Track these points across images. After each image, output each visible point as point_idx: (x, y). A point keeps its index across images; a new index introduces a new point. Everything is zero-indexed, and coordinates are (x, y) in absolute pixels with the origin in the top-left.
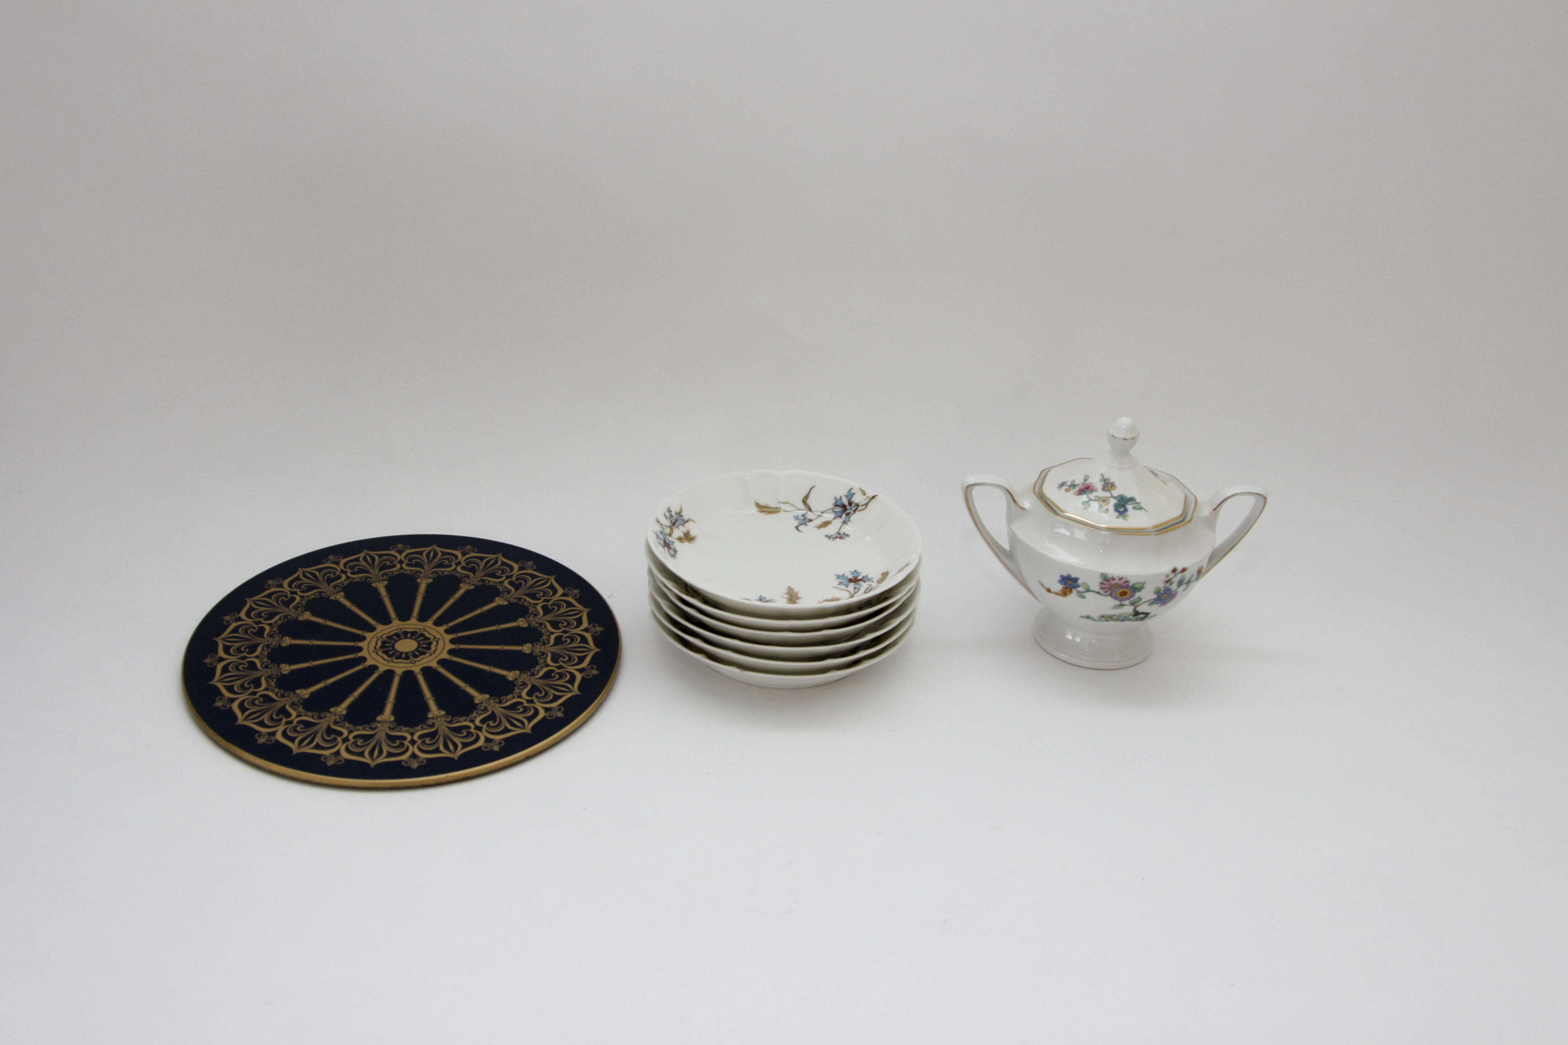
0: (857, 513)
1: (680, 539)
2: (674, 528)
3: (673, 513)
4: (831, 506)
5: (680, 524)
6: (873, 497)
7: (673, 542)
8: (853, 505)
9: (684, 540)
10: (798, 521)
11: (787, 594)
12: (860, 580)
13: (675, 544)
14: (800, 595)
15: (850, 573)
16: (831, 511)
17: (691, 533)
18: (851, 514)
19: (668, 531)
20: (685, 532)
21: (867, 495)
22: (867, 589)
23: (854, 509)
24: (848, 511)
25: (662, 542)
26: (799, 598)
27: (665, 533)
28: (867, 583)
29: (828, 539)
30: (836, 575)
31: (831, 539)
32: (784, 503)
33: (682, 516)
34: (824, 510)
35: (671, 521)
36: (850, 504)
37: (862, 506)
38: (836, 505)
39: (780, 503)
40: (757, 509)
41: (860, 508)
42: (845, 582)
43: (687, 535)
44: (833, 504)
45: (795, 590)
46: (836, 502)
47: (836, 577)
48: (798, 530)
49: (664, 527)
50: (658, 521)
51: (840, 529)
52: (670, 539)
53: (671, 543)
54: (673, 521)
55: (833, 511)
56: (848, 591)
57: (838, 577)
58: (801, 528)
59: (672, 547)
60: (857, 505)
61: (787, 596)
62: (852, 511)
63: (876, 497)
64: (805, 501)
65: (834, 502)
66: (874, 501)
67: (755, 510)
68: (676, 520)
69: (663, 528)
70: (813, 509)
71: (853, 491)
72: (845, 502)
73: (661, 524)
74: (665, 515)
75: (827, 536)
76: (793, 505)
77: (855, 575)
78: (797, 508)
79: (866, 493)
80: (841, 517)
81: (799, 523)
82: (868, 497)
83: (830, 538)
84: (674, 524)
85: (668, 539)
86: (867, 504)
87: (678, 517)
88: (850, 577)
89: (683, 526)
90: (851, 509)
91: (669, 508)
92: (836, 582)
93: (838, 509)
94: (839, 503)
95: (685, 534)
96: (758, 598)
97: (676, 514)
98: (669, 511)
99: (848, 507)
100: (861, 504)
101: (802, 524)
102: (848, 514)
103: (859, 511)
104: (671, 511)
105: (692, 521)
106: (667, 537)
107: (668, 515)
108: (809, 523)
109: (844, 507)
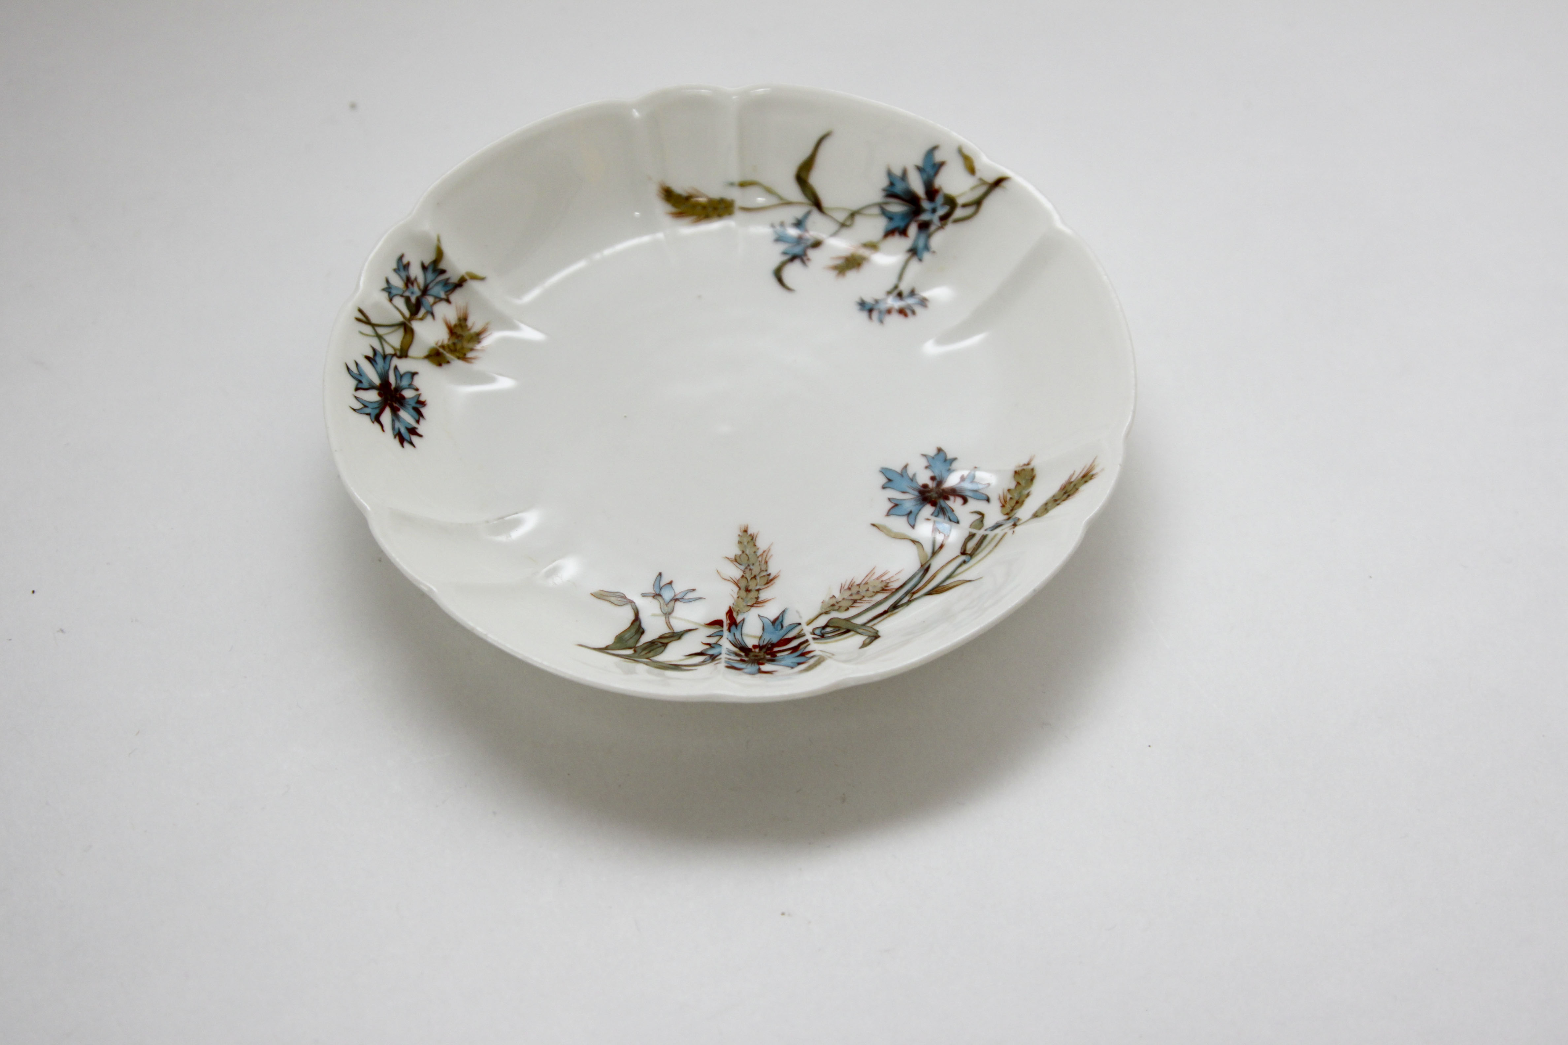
0: (950, 228)
1: (437, 357)
2: (416, 325)
3: (415, 271)
4: (877, 196)
5: (438, 299)
6: (999, 182)
7: (413, 374)
8: (939, 200)
9: (449, 356)
10: (782, 247)
11: (736, 560)
12: (954, 492)
13: (418, 382)
14: (773, 570)
15: (924, 462)
16: (876, 211)
17: (470, 323)
18: (933, 228)
19: (395, 339)
20: (453, 319)
21: (979, 174)
22: (972, 536)
23: (941, 212)
24: (925, 217)
25: (372, 396)
26: (770, 581)
27: (389, 351)
28: (974, 505)
29: (864, 315)
30: (884, 471)
31: (875, 315)
32: (743, 185)
33: (443, 272)
34: (855, 207)
35: (408, 300)
36: (932, 192)
37: (964, 206)
38: (891, 194)
39: (732, 184)
40: (669, 208)
41: (959, 213)
42: (909, 499)
43: (459, 331)
44: (884, 190)
45: (762, 544)
46: (892, 184)
47: (883, 480)
48: (780, 280)
49: (381, 331)
50: (364, 318)
51: (901, 276)
52: (404, 366)
53: (405, 382)
54: (413, 299)
55: (884, 213)
56: (914, 542)
57: (890, 479)
58: (793, 272)
59: (408, 394)
60: (951, 202)
61: (735, 572)
62: (935, 218)
63: (1004, 184)
64: (802, 177)
65: (884, 182)
66: (997, 194)
67: (662, 208)
68: (425, 291)
69: (380, 337)
70: (826, 202)
71: (939, 157)
72: (917, 186)
73: (374, 326)
74: (388, 289)
75: (862, 304)
76: (769, 191)
77: (937, 473)
78: (780, 198)
79: (977, 166)
80: (903, 232)
81: (784, 253)
82: (982, 182)
83: (870, 311)
84: (415, 308)
85: (396, 368)
86: (978, 203)
87: (430, 276)
88: (924, 478)
89: (448, 301)
90: (934, 211)
91: (401, 258)
92: (882, 500)
93: (897, 208)
94: (899, 188)
95: (453, 331)
96: (650, 589)
97: (424, 268)
98: (402, 266)
99: (926, 205)
100: (961, 201)
101: (793, 258)
102: (924, 226)
103: (957, 221)
104: (407, 266)
105: (474, 277)
106: (395, 361)
107: (397, 282)
108: (812, 254)
109: (911, 199)
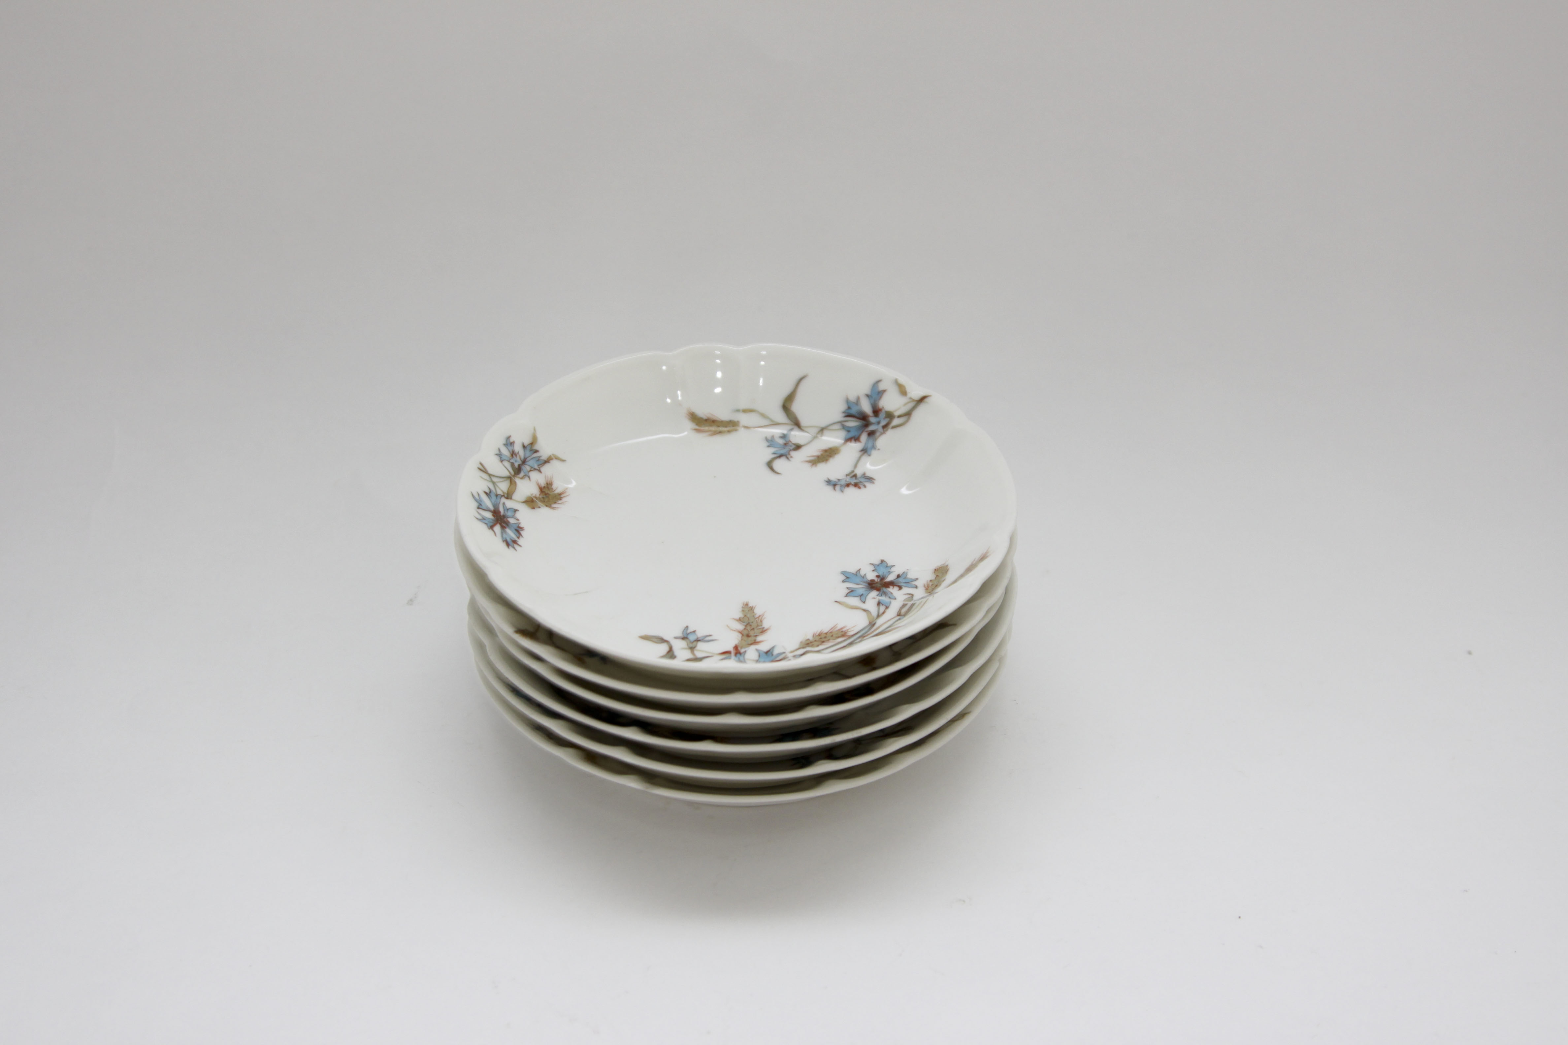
0: (890, 433)
1: (530, 502)
2: (518, 481)
3: (518, 448)
4: (838, 416)
5: (533, 469)
6: (922, 399)
7: (515, 511)
8: (882, 415)
9: (540, 504)
10: (772, 450)
11: (740, 620)
12: (892, 584)
13: (518, 515)
14: (766, 625)
15: (872, 568)
16: (838, 426)
17: (554, 487)
18: (878, 434)
19: (503, 487)
20: (543, 483)
21: (909, 395)
22: (904, 605)
23: (883, 423)
24: (871, 428)
25: (489, 515)
26: (763, 631)
27: (499, 492)
28: (906, 590)
29: (830, 488)
30: (843, 573)
31: (838, 488)
32: (745, 411)
33: (536, 451)
34: (823, 425)
35: (512, 465)
36: (876, 412)
37: (899, 417)
38: (848, 415)
39: (738, 411)
40: (693, 426)
41: (896, 422)
42: (861, 588)
43: (547, 491)
44: (844, 412)
45: (758, 612)
46: (849, 408)
47: (843, 578)
48: (772, 469)
49: (495, 479)
50: (483, 469)
51: (856, 466)
52: (509, 504)
53: (509, 514)
54: (516, 465)
55: (844, 427)
56: (865, 610)
57: (847, 577)
58: (779, 464)
59: (512, 521)
60: (890, 416)
61: (741, 627)
62: (879, 428)
63: (926, 400)
64: (786, 407)
65: (843, 407)
66: (922, 408)
67: (687, 426)
68: (524, 462)
69: (494, 483)
70: (803, 422)
71: (881, 387)
72: (866, 408)
73: (490, 475)
74: (499, 455)
75: (829, 482)
76: (763, 416)
77: (881, 573)
78: (771, 420)
79: (908, 390)
80: (857, 439)
81: (774, 453)
82: (912, 400)
83: (835, 485)
84: (518, 470)
85: (504, 504)
86: (908, 414)
87: (528, 453)
88: (871, 576)
89: (540, 471)
90: (879, 423)
91: (509, 438)
92: (843, 588)
93: (853, 423)
94: (854, 411)
95: (542, 490)
96: (679, 634)
97: (524, 447)
98: (509, 443)
99: (873, 420)
100: (897, 414)
101: (781, 456)
102: (871, 434)
103: (894, 427)
104: (512, 444)
105: (557, 458)
106: (503, 500)
107: (505, 452)
108: (794, 454)
109: (863, 418)
